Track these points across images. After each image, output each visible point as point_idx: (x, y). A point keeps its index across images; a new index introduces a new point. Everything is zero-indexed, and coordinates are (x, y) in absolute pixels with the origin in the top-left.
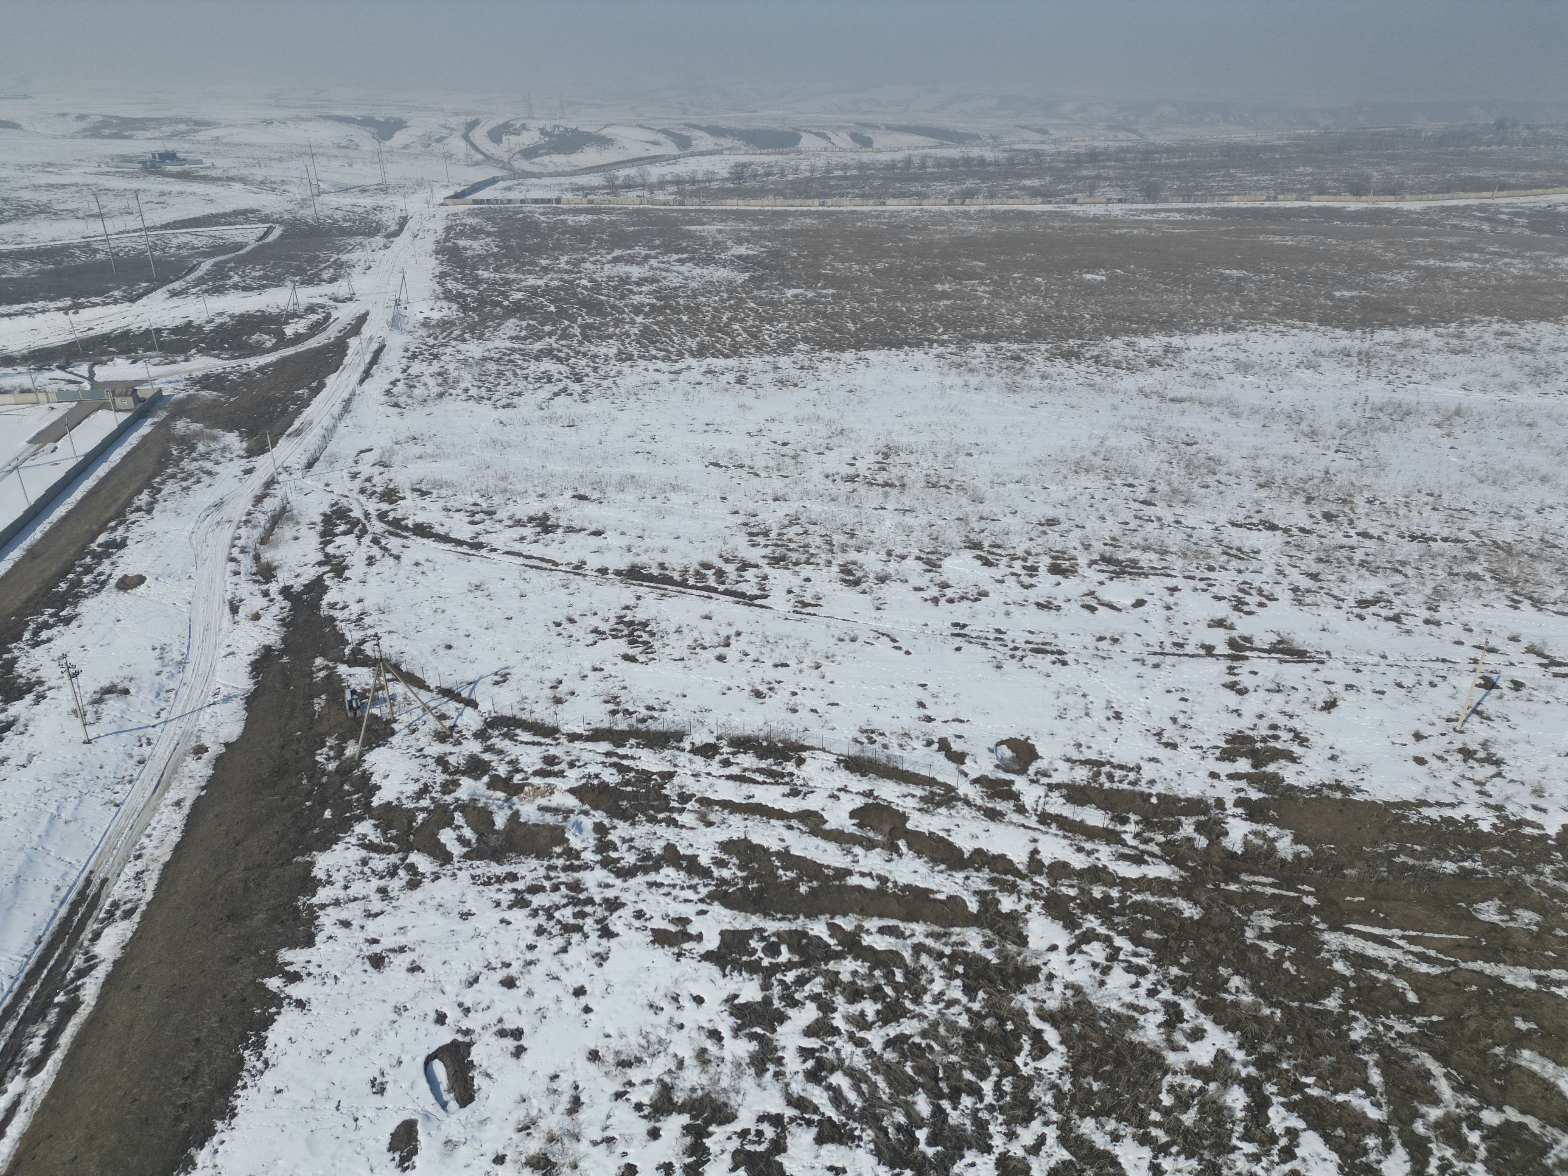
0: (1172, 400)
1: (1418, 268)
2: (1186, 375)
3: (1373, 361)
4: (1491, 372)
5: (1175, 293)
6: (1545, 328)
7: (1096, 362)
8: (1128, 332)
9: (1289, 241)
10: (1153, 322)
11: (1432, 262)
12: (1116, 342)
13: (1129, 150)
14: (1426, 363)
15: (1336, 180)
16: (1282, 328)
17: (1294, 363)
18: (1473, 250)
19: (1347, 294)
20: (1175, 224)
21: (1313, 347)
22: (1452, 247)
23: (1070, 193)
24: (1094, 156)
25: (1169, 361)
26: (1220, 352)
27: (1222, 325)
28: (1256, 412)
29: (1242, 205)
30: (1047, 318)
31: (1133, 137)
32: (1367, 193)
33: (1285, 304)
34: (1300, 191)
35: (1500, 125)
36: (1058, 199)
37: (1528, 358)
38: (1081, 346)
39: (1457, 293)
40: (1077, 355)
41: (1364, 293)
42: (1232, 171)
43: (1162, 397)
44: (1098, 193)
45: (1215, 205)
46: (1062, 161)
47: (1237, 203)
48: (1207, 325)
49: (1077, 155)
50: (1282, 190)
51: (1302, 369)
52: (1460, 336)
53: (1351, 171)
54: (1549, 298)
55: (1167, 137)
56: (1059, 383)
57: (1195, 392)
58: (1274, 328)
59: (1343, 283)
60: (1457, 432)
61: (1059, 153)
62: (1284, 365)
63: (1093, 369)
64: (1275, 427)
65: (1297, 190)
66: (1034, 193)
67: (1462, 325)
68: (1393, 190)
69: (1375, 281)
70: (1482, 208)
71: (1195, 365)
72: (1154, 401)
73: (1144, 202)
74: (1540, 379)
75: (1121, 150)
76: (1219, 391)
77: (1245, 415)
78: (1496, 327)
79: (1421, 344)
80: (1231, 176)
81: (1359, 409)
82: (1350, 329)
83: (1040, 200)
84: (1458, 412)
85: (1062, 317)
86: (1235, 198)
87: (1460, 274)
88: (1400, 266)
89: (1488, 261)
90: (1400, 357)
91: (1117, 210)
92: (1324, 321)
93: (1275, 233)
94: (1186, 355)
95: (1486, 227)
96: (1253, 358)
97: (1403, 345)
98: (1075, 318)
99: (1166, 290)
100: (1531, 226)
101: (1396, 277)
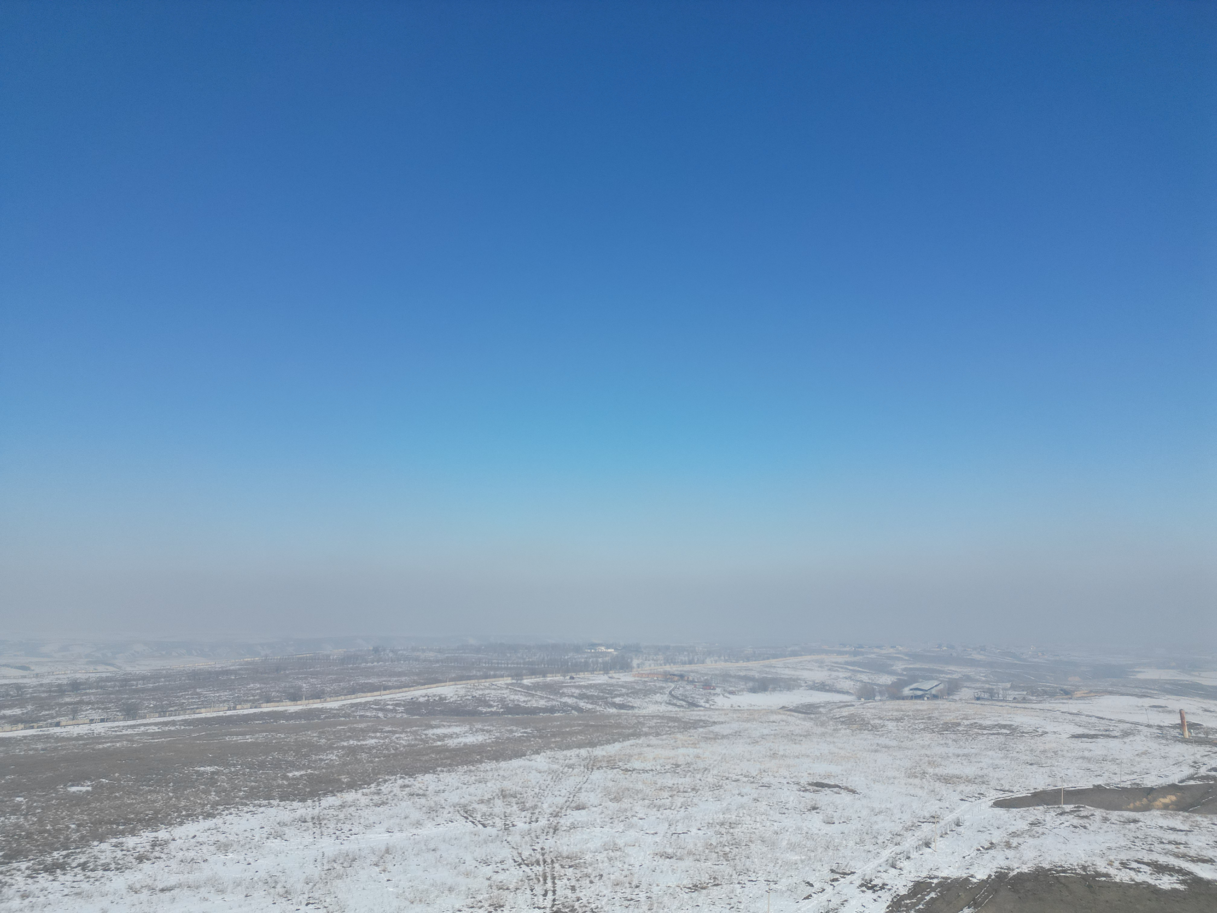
0: (162, 890)
1: (343, 748)
2: (173, 864)
3: (324, 822)
4: (403, 816)
5: (158, 793)
6: (429, 778)
7: (84, 869)
8: (115, 834)
9: (249, 739)
10: (140, 821)
11: (351, 742)
12: (104, 846)
13: (108, 679)
14: (360, 817)
15: (278, 691)
16: (252, 808)
17: (265, 836)
18: (375, 731)
19: (297, 774)
20: (153, 735)
21: (278, 820)
22: (362, 730)
23: (53, 718)
24: (76, 686)
25: (157, 854)
26: (202, 838)
27: (202, 813)
28: (239, 885)
29: (209, 715)
30: (29, 835)
31: (111, 669)
32: (300, 699)
33: (252, 788)
34: (253, 701)
35: (376, 650)
36: (41, 724)
37: (423, 801)
38: (65, 857)
39: (372, 762)
40: (62, 867)
41: (309, 771)
42: (198, 690)
43: (152, 889)
44: (81, 716)
45: (187, 717)
46: (44, 692)
47: (205, 714)
48: (188, 816)
49: (59, 685)
50: (239, 701)
51: (272, 839)
52: (378, 793)
53: (288, 685)
54: (427, 758)
55: (143, 667)
56: (42, 899)
57: (183, 878)
58: (245, 809)
59: (293, 766)
60: (390, 867)
61: (42, 685)
62: (257, 839)
63: (80, 877)
64: (256, 895)
65: (250, 701)
66: (15, 721)
67: (378, 785)
68: (318, 695)
69: (315, 761)
70: (376, 703)
71: (181, 853)
72: (145, 895)
73: (124, 720)
74: (433, 814)
75: (102, 680)
76: (205, 872)
77: (229, 890)
78: (400, 782)
79: (354, 804)
80: (198, 694)
81: (319, 864)
82: (303, 800)
83: (21, 726)
84: (387, 851)
85: (48, 831)
86: (203, 710)
87: (371, 748)
88: (330, 748)
89: (386, 737)
90: (342, 816)
91: (99, 728)
92: (284, 797)
93: (237, 734)
94: (172, 846)
95: (381, 715)
96: (231, 838)
97: (342, 806)
98: (60, 830)
99: (150, 791)
100: (407, 711)
101: (330, 757)
